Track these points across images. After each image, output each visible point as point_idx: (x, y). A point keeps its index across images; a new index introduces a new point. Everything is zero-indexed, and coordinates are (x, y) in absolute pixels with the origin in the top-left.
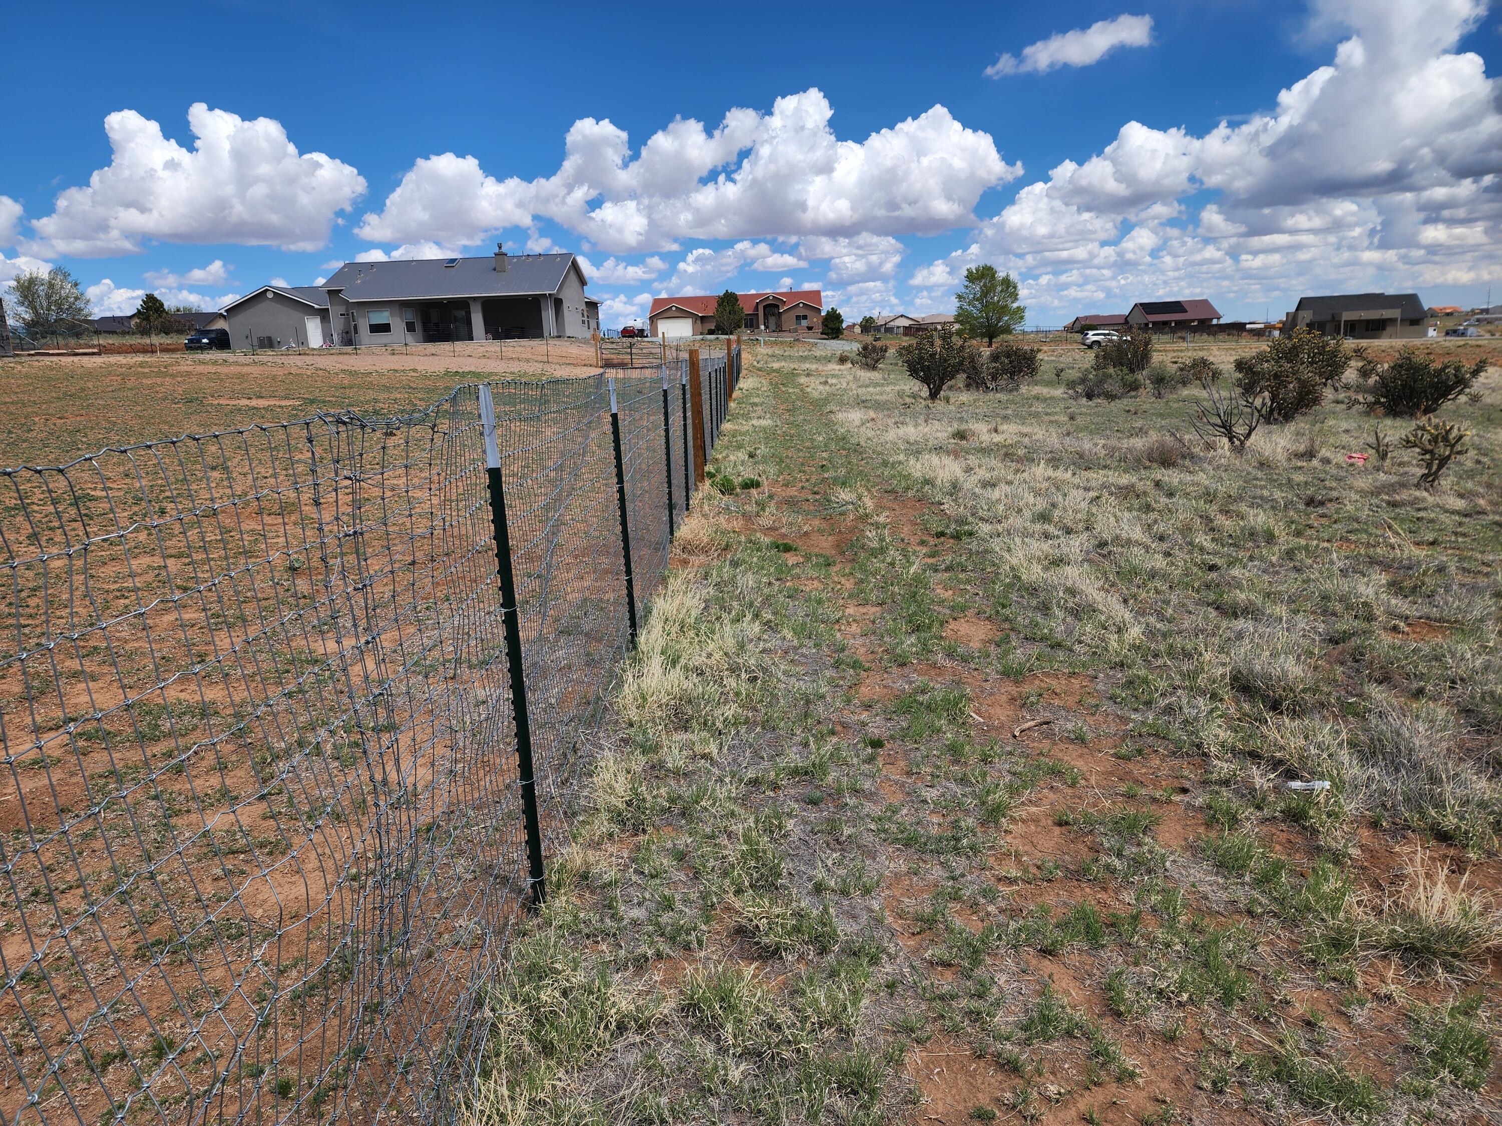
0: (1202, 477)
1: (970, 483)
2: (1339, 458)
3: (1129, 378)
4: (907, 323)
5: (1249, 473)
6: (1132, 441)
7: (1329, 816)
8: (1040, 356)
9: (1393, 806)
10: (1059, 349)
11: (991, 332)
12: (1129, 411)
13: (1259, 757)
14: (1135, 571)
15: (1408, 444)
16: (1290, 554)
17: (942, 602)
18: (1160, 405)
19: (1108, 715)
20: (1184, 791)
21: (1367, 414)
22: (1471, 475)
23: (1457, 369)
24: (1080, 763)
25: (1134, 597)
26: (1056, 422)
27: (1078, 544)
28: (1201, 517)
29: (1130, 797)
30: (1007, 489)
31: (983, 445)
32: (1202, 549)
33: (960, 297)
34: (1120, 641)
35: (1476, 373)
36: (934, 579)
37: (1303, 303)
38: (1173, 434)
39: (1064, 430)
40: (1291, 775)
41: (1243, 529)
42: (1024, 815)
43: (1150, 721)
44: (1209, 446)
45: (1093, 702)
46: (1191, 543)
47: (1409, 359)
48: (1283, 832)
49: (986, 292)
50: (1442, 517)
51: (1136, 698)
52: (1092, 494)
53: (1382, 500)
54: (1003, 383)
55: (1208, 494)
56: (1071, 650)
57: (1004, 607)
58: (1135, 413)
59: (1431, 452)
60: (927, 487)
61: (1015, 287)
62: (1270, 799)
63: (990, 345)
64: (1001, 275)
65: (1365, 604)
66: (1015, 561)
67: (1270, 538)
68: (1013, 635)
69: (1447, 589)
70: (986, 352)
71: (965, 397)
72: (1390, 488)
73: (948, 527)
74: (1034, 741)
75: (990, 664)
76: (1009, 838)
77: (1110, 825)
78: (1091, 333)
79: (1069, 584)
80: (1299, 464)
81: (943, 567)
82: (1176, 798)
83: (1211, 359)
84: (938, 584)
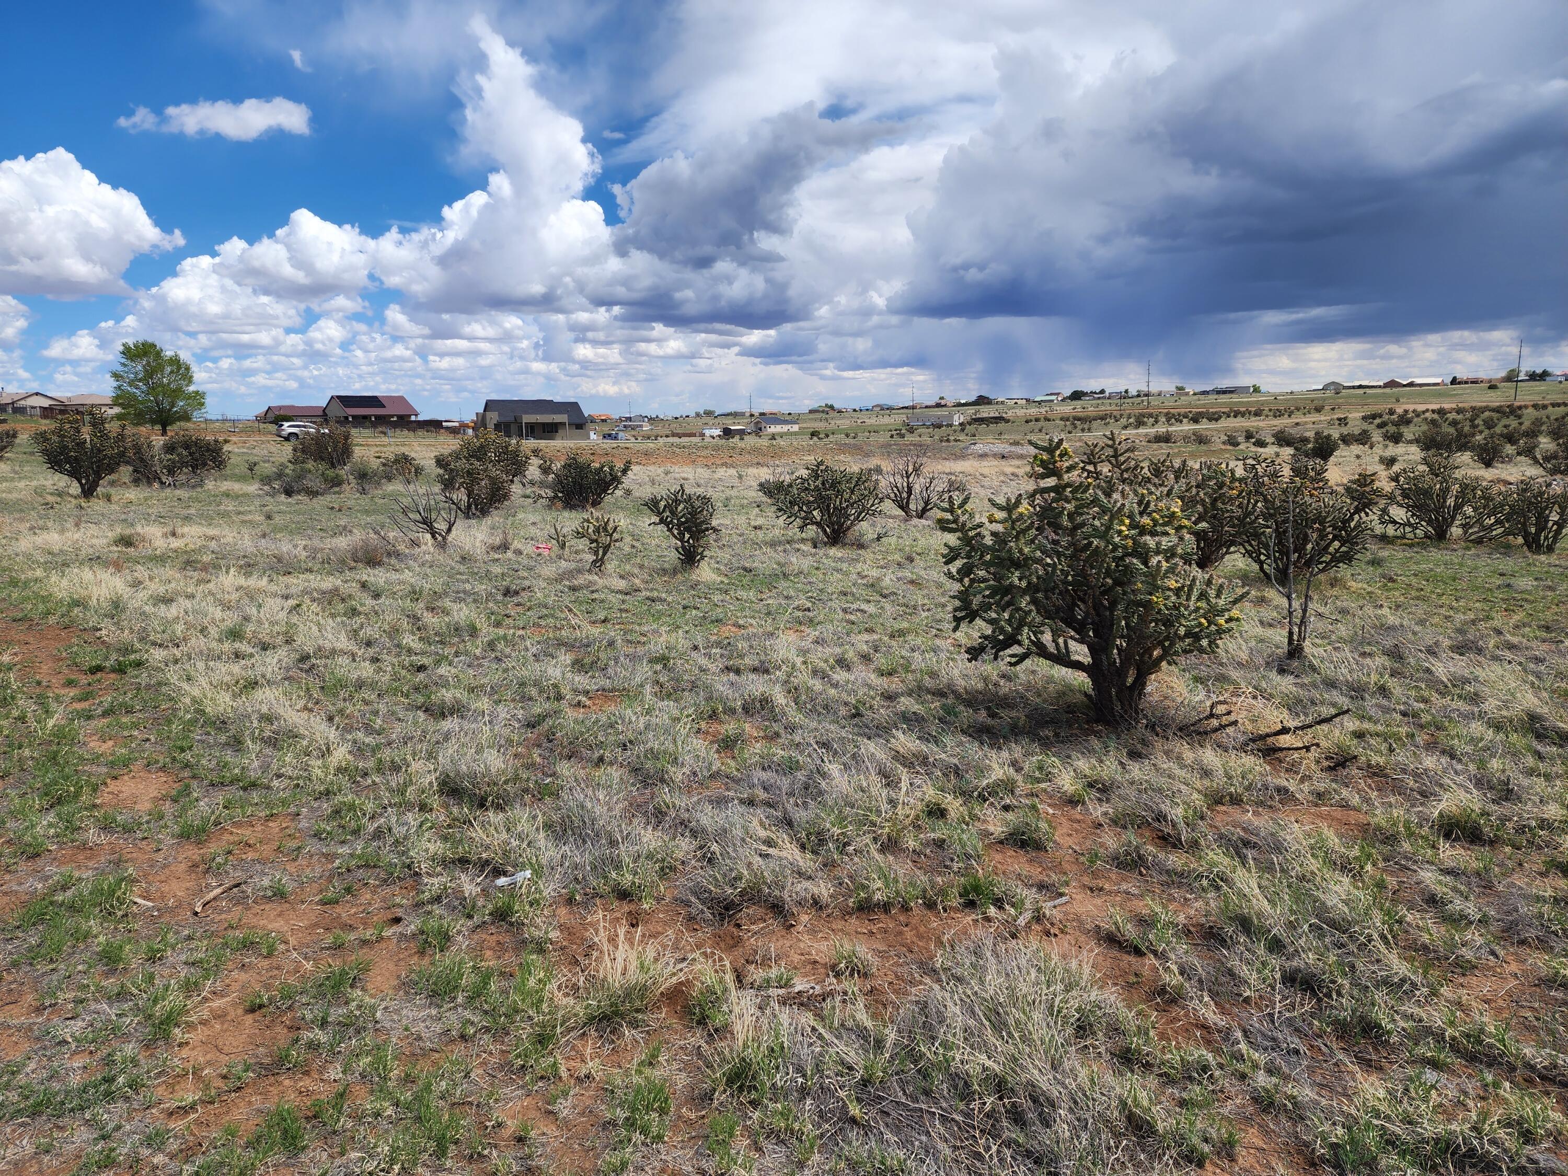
0: (407, 575)
1: (138, 600)
2: (529, 549)
3: (330, 473)
4: (46, 403)
5: (452, 568)
6: (334, 540)
7: (531, 905)
8: (226, 448)
9: (584, 878)
10: (252, 440)
11: (164, 419)
12: (332, 508)
13: (468, 862)
14: (341, 684)
15: (579, 535)
16: (491, 645)
17: (96, 759)
18: (364, 501)
19: (311, 856)
20: (397, 920)
21: (550, 507)
22: (628, 558)
23: (611, 468)
24: (279, 924)
25: (341, 712)
26: (250, 522)
27: (275, 660)
28: (408, 616)
29: (338, 947)
30: (188, 604)
31: (158, 552)
32: (410, 651)
33: (116, 376)
34: (325, 767)
35: (625, 472)
36: (85, 730)
37: (490, 405)
38: (376, 533)
39: (258, 531)
40: (498, 872)
41: (448, 625)
42: (206, 1014)
43: (359, 852)
44: (415, 543)
45: (294, 844)
46: (398, 646)
47: (574, 459)
48: (492, 936)
49: (150, 373)
50: (611, 597)
51: (344, 827)
52: (292, 602)
53: (565, 586)
54: (182, 478)
55: (415, 592)
56: (268, 788)
57: (183, 750)
58: (340, 510)
59: (596, 541)
60: (76, 610)
61: (188, 369)
62: (480, 904)
63: (164, 433)
64: (169, 353)
65: (555, 686)
66: (196, 692)
67: (473, 631)
68: (194, 784)
69: (616, 660)
70: (158, 441)
71: (132, 494)
72: (570, 574)
73: (106, 658)
74: (222, 912)
75: (166, 827)
76: (185, 1052)
77: (314, 991)
78: (286, 424)
79: (265, 710)
80: (496, 556)
81: (99, 711)
82: (388, 933)
83: (413, 455)
84: (92, 735)
